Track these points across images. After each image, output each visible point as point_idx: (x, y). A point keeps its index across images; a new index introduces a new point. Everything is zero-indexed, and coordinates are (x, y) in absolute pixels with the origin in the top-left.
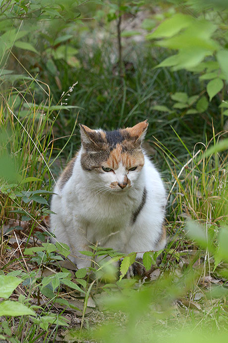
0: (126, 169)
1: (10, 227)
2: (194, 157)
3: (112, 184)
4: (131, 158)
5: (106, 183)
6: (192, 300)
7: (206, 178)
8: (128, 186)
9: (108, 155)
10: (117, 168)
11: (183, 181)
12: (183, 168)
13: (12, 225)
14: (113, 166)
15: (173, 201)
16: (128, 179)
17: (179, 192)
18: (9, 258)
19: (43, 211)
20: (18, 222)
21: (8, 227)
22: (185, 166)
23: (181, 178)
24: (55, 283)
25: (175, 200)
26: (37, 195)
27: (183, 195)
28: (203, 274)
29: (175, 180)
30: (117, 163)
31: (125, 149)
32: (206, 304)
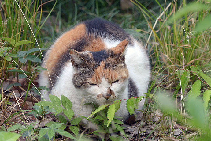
0: (109, 82)
1: (10, 84)
2: (165, 10)
3: (98, 96)
4: (113, 73)
5: (93, 95)
6: (172, 136)
7: (177, 28)
8: (112, 96)
9: (93, 72)
10: (100, 83)
11: (157, 31)
12: (157, 21)
13: (11, 82)
14: (97, 81)
15: (150, 49)
16: (111, 90)
17: (154, 41)
18: (10, 112)
19: (36, 68)
20: (16, 78)
21: (8, 83)
22: (158, 18)
23: (156, 29)
24: (50, 134)
25: (151, 48)
26: (31, 55)
27: (158, 44)
28: (180, 111)
29: (151, 30)
30: (100, 78)
31: (108, 65)
32: (185, 138)
